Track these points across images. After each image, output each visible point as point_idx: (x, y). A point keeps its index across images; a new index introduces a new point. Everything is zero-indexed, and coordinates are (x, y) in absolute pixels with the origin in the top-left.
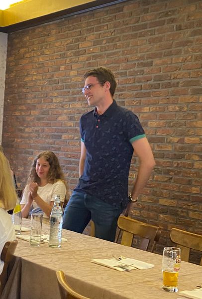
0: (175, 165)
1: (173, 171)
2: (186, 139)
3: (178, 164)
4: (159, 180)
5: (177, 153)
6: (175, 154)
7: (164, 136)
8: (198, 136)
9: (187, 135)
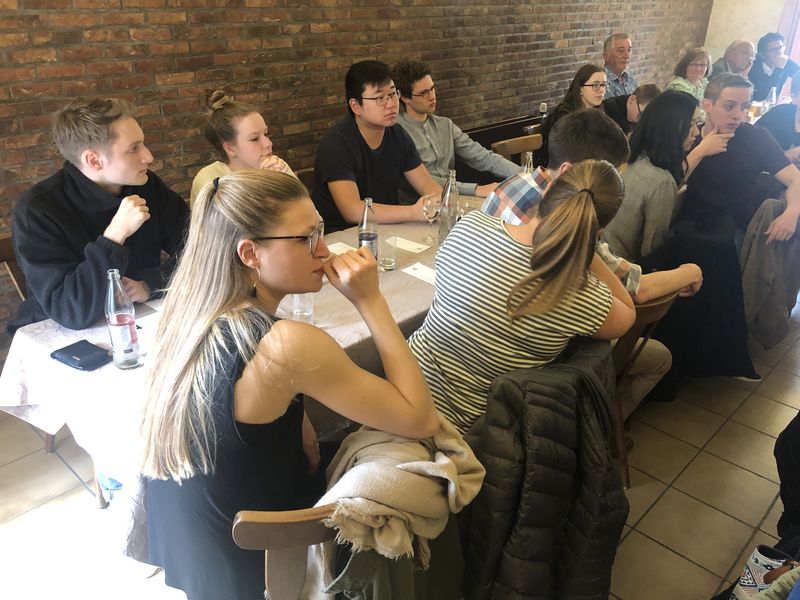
0: (302, 69)
1: (298, 79)
2: (313, 26)
3: (305, 67)
4: (278, 98)
5: (300, 50)
6: (298, 53)
7: (277, 24)
8: (327, 20)
9: (313, 20)
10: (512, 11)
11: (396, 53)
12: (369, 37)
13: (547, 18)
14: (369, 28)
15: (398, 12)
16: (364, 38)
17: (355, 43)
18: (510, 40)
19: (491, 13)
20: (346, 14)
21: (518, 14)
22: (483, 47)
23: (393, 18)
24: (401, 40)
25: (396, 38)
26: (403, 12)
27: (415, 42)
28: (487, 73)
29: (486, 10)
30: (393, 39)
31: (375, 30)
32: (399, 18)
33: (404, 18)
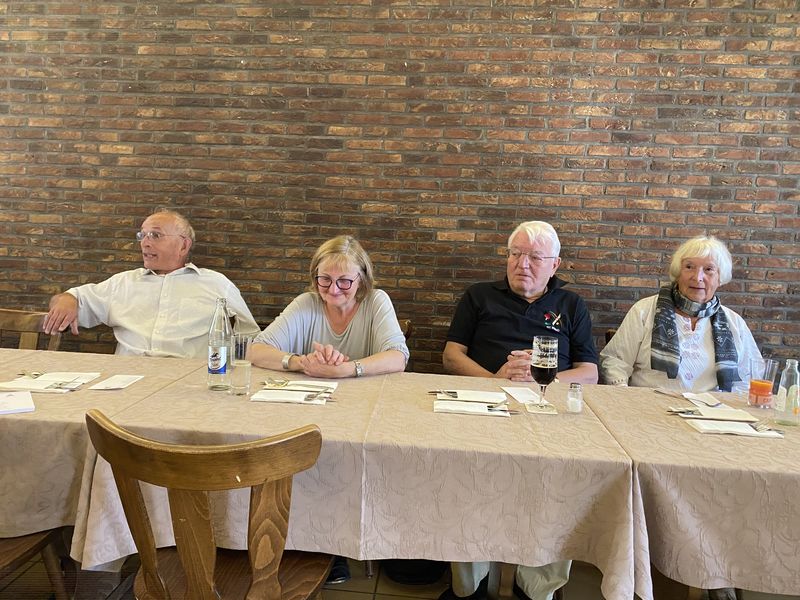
10: (315, 182)
11: (94, 214)
12: (52, 194)
13: (405, 196)
14: (52, 186)
15: (96, 172)
16: (45, 195)
17: (32, 199)
18: (313, 219)
19: (266, 181)
20: (21, 169)
21: (328, 186)
22: (256, 222)
23: (88, 178)
24: (101, 202)
25: (93, 198)
26: (102, 172)
27: (124, 205)
28: (268, 257)
29: (254, 177)
30: (88, 199)
31: (60, 188)
32: (96, 178)
33: (105, 178)
